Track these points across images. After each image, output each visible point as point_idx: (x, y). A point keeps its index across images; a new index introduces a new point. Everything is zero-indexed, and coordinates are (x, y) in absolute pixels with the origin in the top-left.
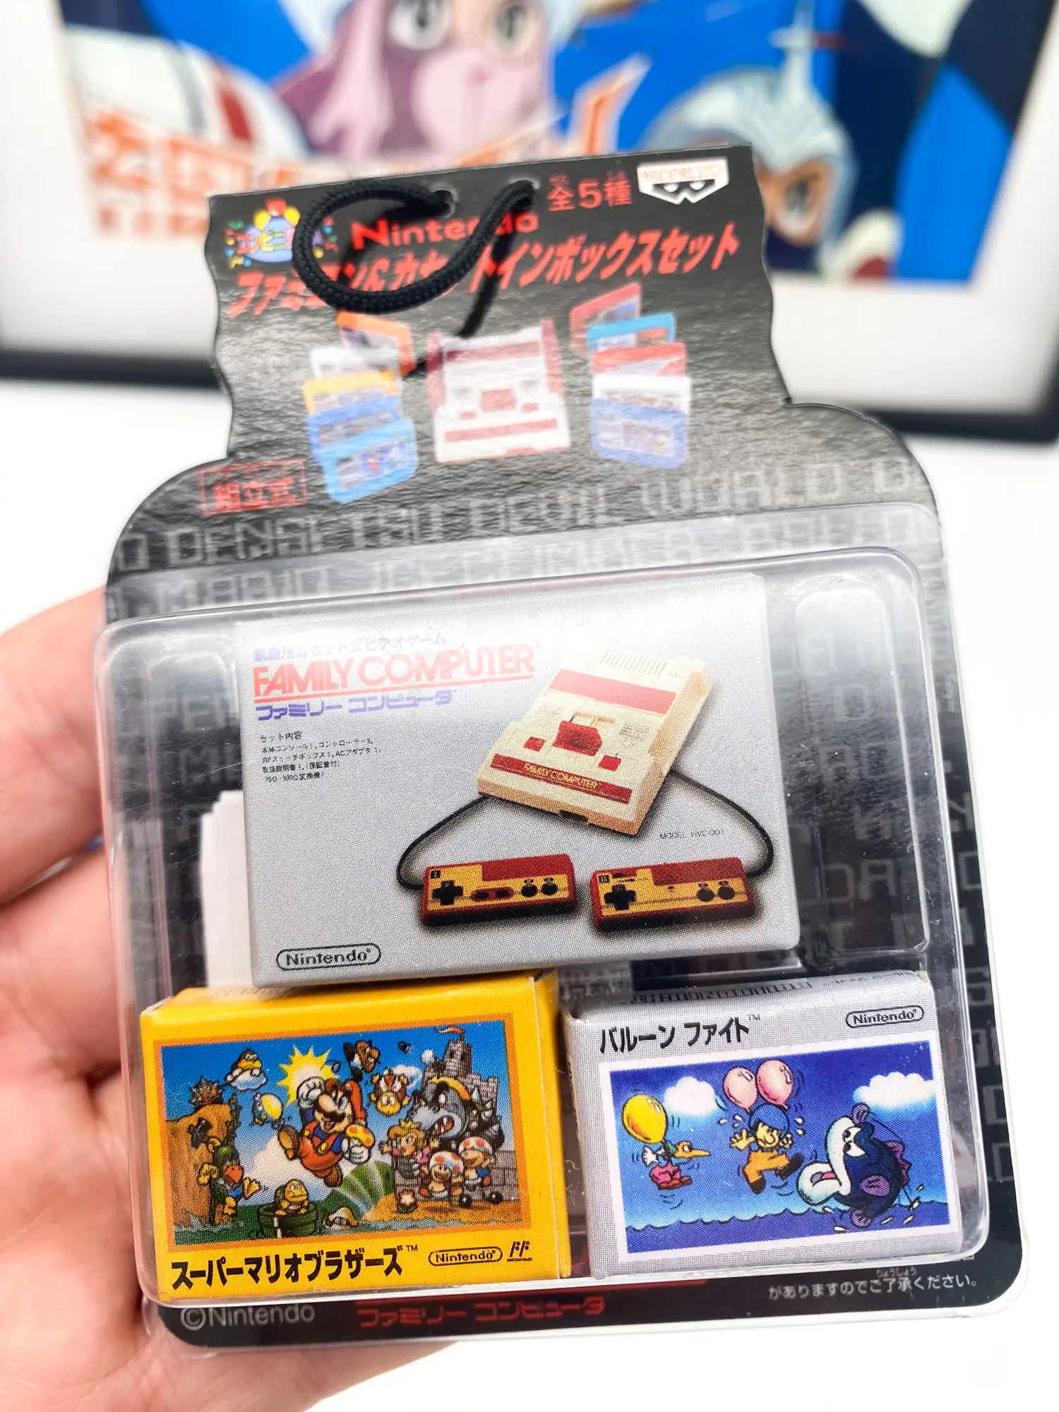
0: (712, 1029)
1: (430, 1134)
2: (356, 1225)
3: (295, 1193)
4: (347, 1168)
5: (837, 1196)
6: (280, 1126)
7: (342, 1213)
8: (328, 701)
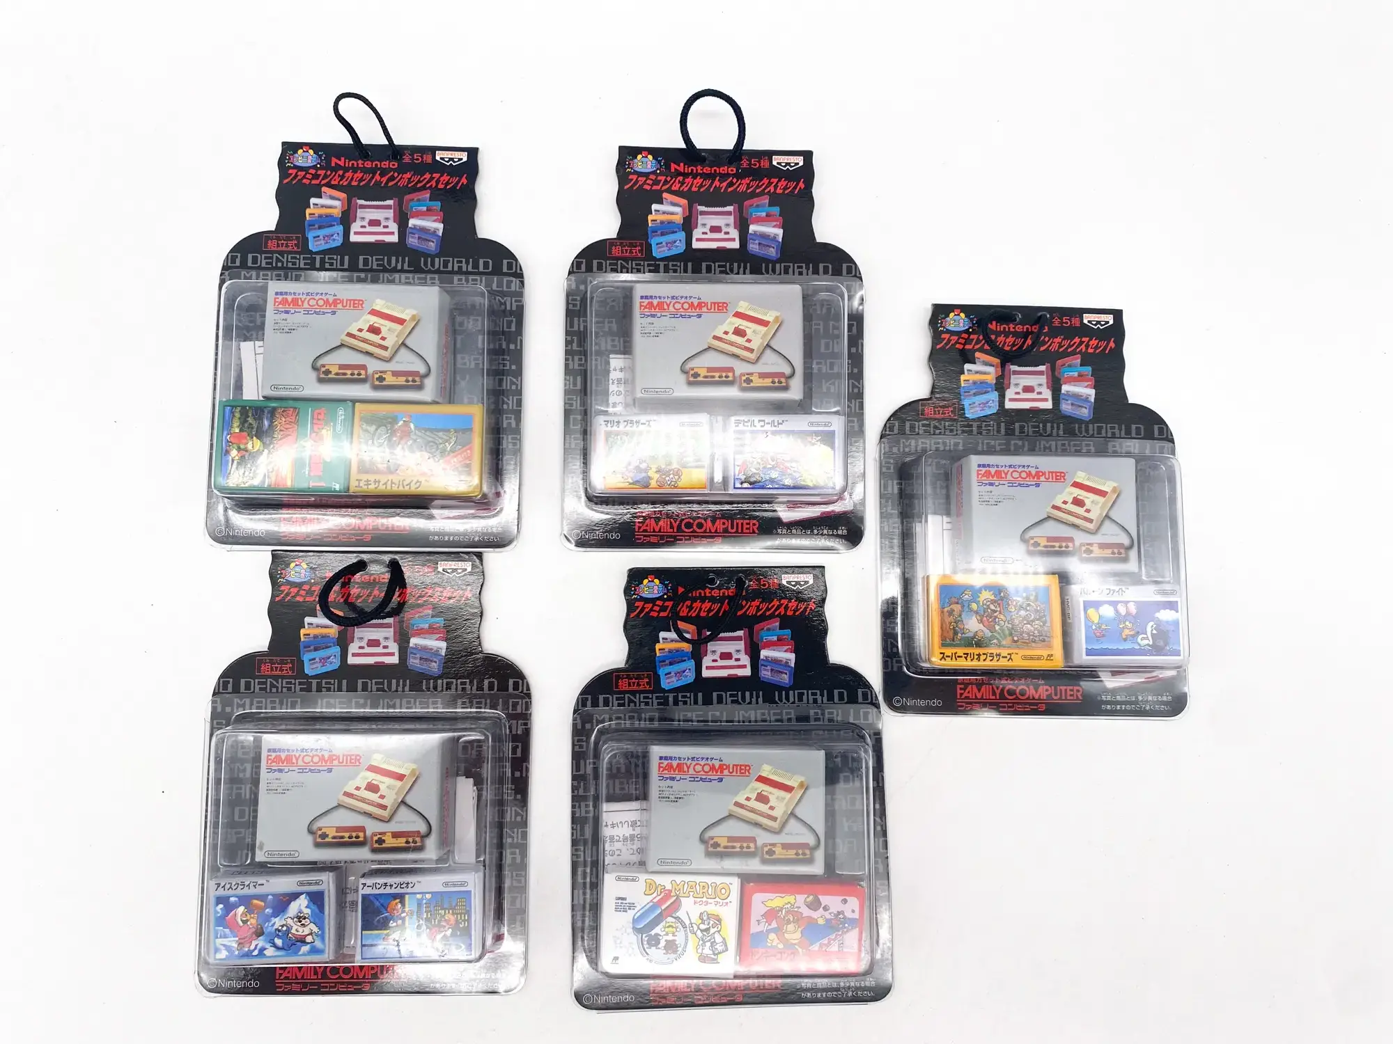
0: (1114, 591)
1: (1024, 618)
2: (999, 646)
3: (980, 634)
4: (997, 628)
5: (1148, 645)
6: (977, 613)
7: (995, 641)
8: (1001, 482)
